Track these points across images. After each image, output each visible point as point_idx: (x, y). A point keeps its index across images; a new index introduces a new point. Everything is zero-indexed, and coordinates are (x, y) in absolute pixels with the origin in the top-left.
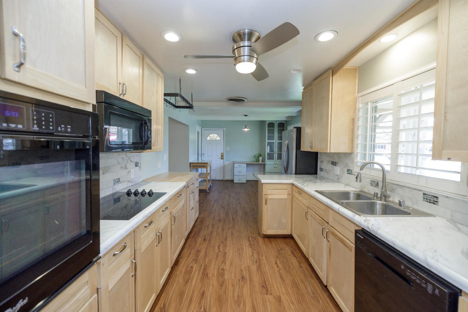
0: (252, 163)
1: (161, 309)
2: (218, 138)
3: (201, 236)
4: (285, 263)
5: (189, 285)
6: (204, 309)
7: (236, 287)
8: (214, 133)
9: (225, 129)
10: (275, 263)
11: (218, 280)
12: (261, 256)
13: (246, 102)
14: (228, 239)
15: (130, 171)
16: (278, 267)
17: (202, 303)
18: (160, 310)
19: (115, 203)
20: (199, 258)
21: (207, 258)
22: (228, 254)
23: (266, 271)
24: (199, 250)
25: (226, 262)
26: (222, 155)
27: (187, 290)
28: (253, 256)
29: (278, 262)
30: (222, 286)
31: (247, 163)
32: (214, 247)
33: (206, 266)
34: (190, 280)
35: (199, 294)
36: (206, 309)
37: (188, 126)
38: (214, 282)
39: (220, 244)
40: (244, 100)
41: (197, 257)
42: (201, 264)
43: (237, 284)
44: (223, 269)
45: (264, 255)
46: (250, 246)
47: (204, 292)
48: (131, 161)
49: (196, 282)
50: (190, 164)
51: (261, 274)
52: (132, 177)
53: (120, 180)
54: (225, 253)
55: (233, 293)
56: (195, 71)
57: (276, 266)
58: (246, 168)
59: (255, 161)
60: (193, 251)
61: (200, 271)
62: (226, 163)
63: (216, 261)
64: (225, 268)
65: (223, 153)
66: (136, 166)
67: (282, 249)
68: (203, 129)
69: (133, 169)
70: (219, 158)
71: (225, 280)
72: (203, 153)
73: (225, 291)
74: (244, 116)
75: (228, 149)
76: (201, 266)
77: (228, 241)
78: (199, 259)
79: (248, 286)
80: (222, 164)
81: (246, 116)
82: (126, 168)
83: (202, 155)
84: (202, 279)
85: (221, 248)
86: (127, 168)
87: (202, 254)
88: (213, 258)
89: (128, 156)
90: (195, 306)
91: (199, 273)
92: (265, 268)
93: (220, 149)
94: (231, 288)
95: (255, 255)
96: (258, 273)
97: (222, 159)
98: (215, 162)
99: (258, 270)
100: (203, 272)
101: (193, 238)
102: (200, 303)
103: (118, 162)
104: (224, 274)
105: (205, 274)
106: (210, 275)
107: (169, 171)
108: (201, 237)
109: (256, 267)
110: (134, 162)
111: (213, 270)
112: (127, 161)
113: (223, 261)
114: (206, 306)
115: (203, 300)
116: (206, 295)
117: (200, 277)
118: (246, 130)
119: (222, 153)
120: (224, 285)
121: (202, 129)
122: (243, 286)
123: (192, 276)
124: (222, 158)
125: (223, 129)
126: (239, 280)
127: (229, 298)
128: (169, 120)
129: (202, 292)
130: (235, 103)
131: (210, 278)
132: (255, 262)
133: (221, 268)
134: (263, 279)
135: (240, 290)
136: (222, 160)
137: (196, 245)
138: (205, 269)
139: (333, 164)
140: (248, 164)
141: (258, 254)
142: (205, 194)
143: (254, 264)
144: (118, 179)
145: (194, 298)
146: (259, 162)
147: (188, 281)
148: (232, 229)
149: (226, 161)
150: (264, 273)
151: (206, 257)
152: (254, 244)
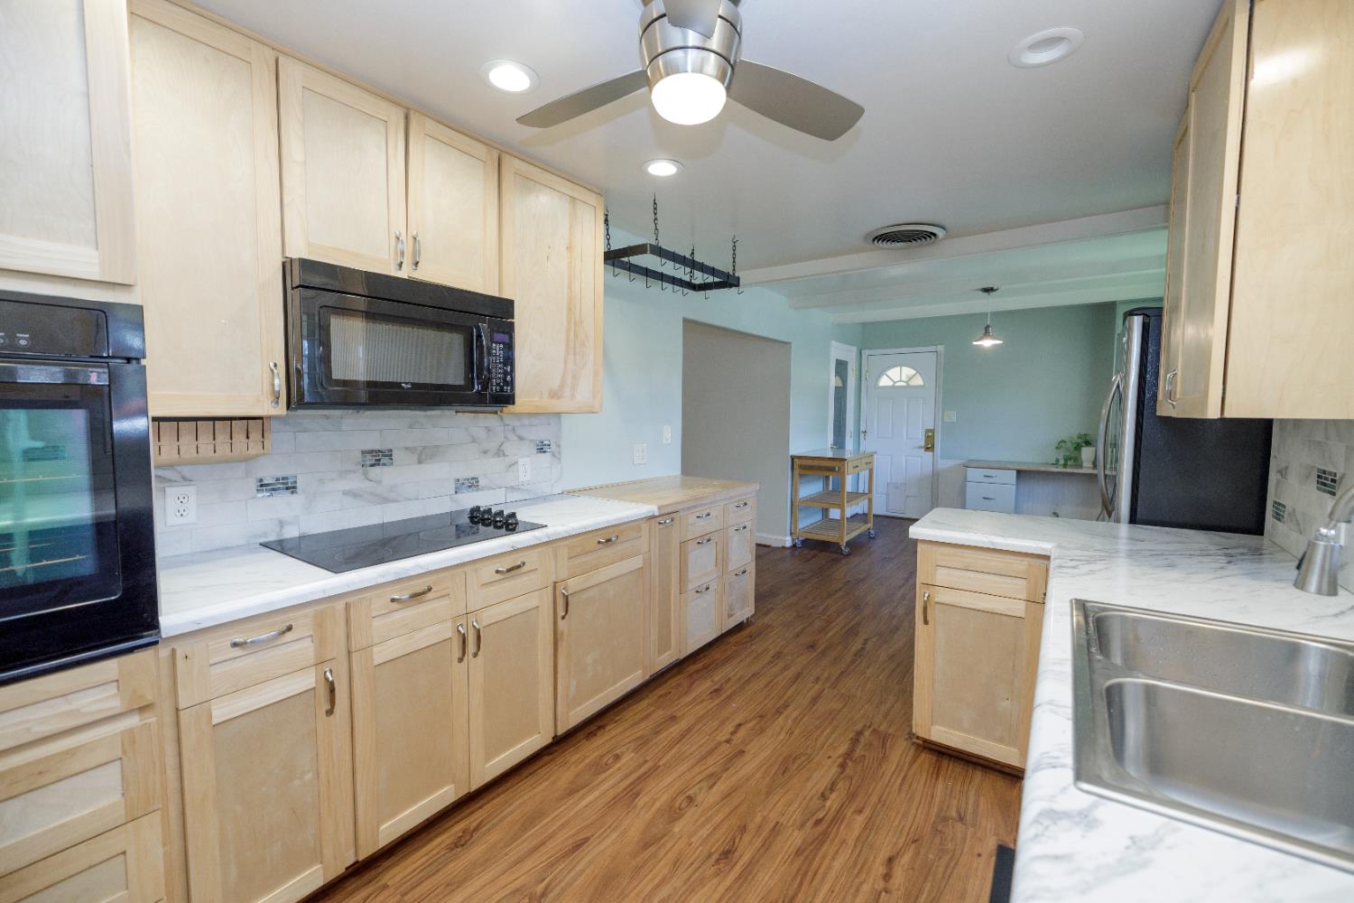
0: (1054, 469)
1: (464, 832)
2: (918, 381)
3: (716, 679)
4: (930, 879)
5: (571, 802)
6: (546, 888)
7: (679, 872)
8: (901, 365)
9: (940, 348)
10: (887, 856)
11: (649, 825)
12: (852, 810)
13: (944, 238)
14: (786, 713)
15: (516, 463)
16: (887, 877)
17: (554, 867)
18: (461, 834)
19: (462, 535)
20: (658, 738)
21: (678, 745)
22: (747, 757)
23: (829, 867)
24: (674, 717)
25: (718, 784)
26: (927, 437)
27: (553, 816)
28: (824, 797)
29: (905, 859)
30: (646, 846)
31: (1019, 468)
32: (723, 723)
33: (655, 768)
34: (582, 792)
35: (571, 841)
36: (551, 891)
37: (790, 343)
38: (635, 824)
39: (751, 717)
40: (934, 235)
41: (656, 733)
42: (648, 758)
43: (692, 864)
44: (690, 799)
45: (867, 812)
46: (840, 760)
47: (586, 840)
48: (521, 438)
49: (593, 801)
50: (793, 458)
51: (799, 870)
52: (522, 479)
53: (477, 482)
54: (742, 752)
55: (658, 886)
56: (674, 165)
57: (882, 870)
58: (1014, 487)
59: (1062, 462)
60: (660, 712)
61: (626, 777)
62: (944, 464)
63: (696, 764)
64: (699, 799)
65: (933, 431)
66: (541, 450)
67: (961, 819)
68: (866, 353)
69: (528, 459)
70: (918, 445)
71: (670, 834)
72: (862, 429)
73: (639, 869)
74: (981, 293)
75: (952, 416)
76: (646, 761)
77: (782, 716)
78: (654, 741)
79: (722, 889)
80: (929, 469)
81: (988, 290)
82: (500, 453)
83: (862, 435)
84: (616, 801)
85: (742, 732)
86: (504, 455)
87: (675, 729)
88: (691, 754)
89: (508, 425)
90: (536, 867)
91: (622, 780)
92: (833, 858)
93: (924, 418)
94: (662, 868)
95: (833, 796)
96: (792, 863)
97: (927, 449)
98: (904, 458)
99: (799, 852)
100: (630, 785)
101: (690, 675)
102: (552, 865)
103: (472, 437)
104: (683, 815)
105: (634, 791)
106: (641, 801)
107: (682, 473)
108: (712, 681)
109: (804, 840)
110: (531, 441)
111: (660, 792)
112: (505, 437)
113: (711, 775)
114: (555, 883)
115: (564, 862)
116: (586, 851)
117: (612, 794)
118: (987, 343)
119: (927, 431)
120: (653, 849)
121: (863, 352)
122: (702, 882)
123: (594, 784)
124: (929, 446)
125: (932, 348)
126: (710, 855)
127: (632, 895)
128: (685, 330)
129: (582, 837)
130: (900, 249)
131: (635, 807)
132: (812, 822)
133: (690, 792)
134: (791, 893)
135: (684, 889)
136: (930, 454)
137: (681, 700)
138: (644, 778)
139: (1325, 485)
140: (1020, 474)
141: (852, 796)
142: (834, 556)
143: (802, 825)
144: (473, 479)
145: (550, 845)
146: (1081, 466)
147: (578, 791)
148: (828, 685)
149: (942, 458)
150: (810, 874)
151: (677, 743)
152: (864, 756)
